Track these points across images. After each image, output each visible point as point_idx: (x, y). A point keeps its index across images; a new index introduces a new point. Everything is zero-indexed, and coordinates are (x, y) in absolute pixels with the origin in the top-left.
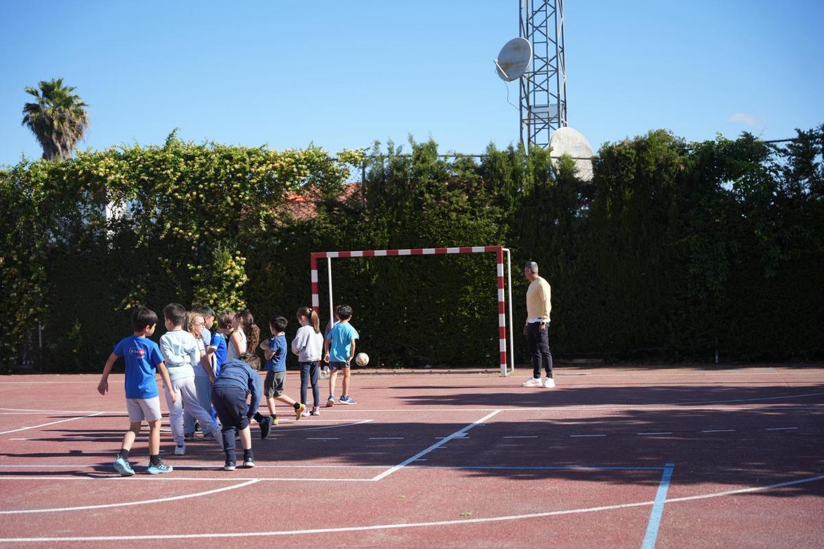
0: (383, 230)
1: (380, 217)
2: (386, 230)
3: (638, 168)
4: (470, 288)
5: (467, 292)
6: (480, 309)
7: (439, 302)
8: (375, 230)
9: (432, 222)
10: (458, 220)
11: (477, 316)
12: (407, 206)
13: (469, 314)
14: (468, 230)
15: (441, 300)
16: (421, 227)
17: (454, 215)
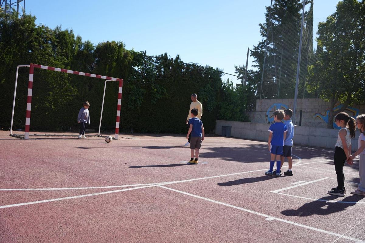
0: (10, 55)
1: (10, 48)
2: (12, 56)
3: (118, 54)
4: (51, 93)
5: (49, 95)
6: (55, 104)
7: (35, 98)
8: (6, 54)
9: (37, 57)
10: (49, 59)
11: (53, 107)
12: (24, 46)
13: (49, 106)
14: (53, 65)
15: (36, 97)
16: (31, 58)
17: (47, 56)
